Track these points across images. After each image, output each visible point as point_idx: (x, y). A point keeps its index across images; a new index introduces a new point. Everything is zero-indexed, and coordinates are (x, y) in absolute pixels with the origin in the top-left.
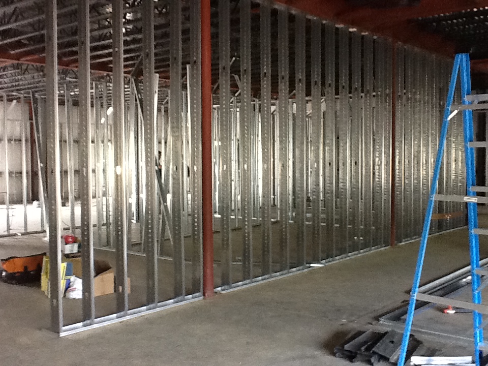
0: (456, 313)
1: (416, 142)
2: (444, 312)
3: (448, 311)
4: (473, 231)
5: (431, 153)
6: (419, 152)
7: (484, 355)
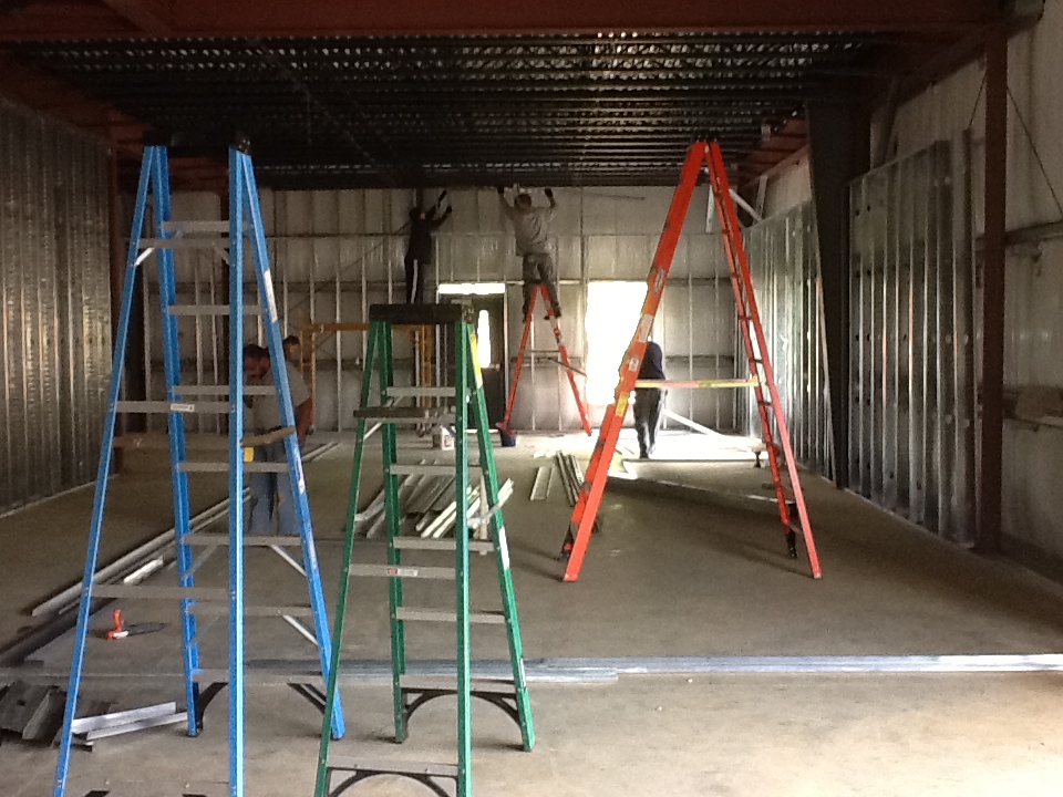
0: (129, 635)
1: (11, 302)
2: (107, 638)
3: (116, 635)
4: (178, 467)
5: (43, 325)
6: (18, 323)
7: (200, 692)
